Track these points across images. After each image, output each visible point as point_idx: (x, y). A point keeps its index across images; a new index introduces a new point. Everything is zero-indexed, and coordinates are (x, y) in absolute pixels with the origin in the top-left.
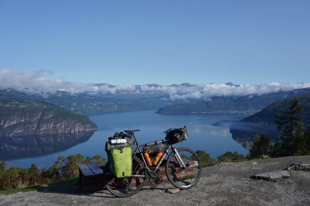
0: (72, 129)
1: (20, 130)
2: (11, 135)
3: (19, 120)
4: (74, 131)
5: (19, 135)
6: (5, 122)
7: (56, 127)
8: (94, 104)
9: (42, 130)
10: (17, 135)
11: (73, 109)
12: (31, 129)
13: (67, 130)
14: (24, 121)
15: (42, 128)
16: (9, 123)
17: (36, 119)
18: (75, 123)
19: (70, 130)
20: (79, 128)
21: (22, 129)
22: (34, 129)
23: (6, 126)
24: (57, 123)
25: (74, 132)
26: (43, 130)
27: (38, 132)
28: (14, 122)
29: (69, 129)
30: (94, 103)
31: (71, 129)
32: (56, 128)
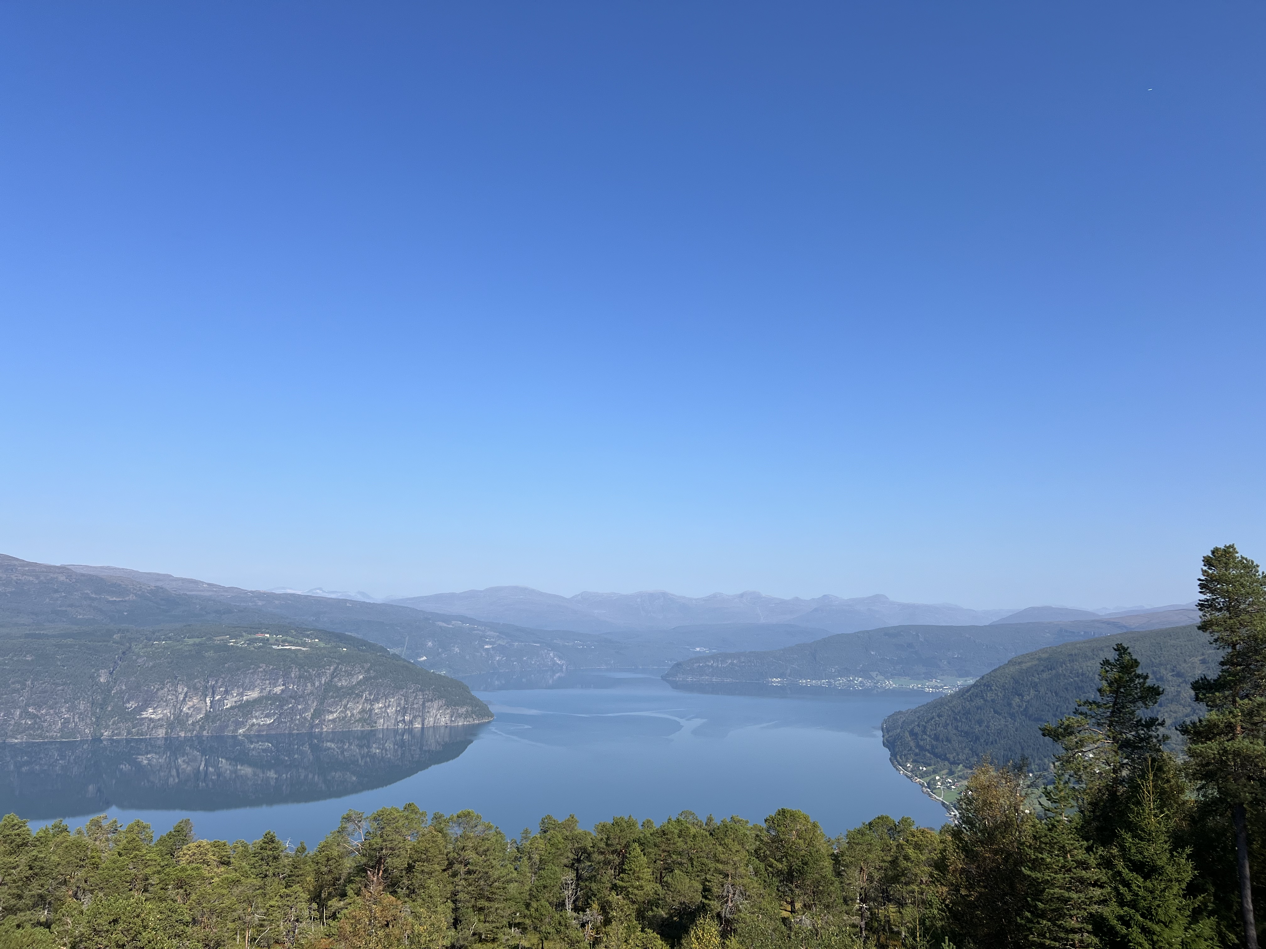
0: (419, 719)
1: (267, 716)
2: (241, 731)
3: (268, 689)
4: (423, 724)
5: (263, 731)
6: (226, 692)
7: (371, 710)
8: (486, 647)
9: (331, 717)
10: (259, 731)
11: (424, 658)
12: (300, 715)
13: (404, 720)
14: (283, 691)
15: (332, 712)
16: (238, 695)
17: (317, 684)
18: (428, 701)
19: (411, 722)
20: (436, 715)
21: (274, 714)
22: (308, 715)
23: (228, 704)
24: (377, 700)
25: (423, 728)
26: (334, 721)
27: (317, 724)
28: (254, 694)
29: (407, 718)
30: (487, 643)
31: (415, 717)
32: (370, 715)
